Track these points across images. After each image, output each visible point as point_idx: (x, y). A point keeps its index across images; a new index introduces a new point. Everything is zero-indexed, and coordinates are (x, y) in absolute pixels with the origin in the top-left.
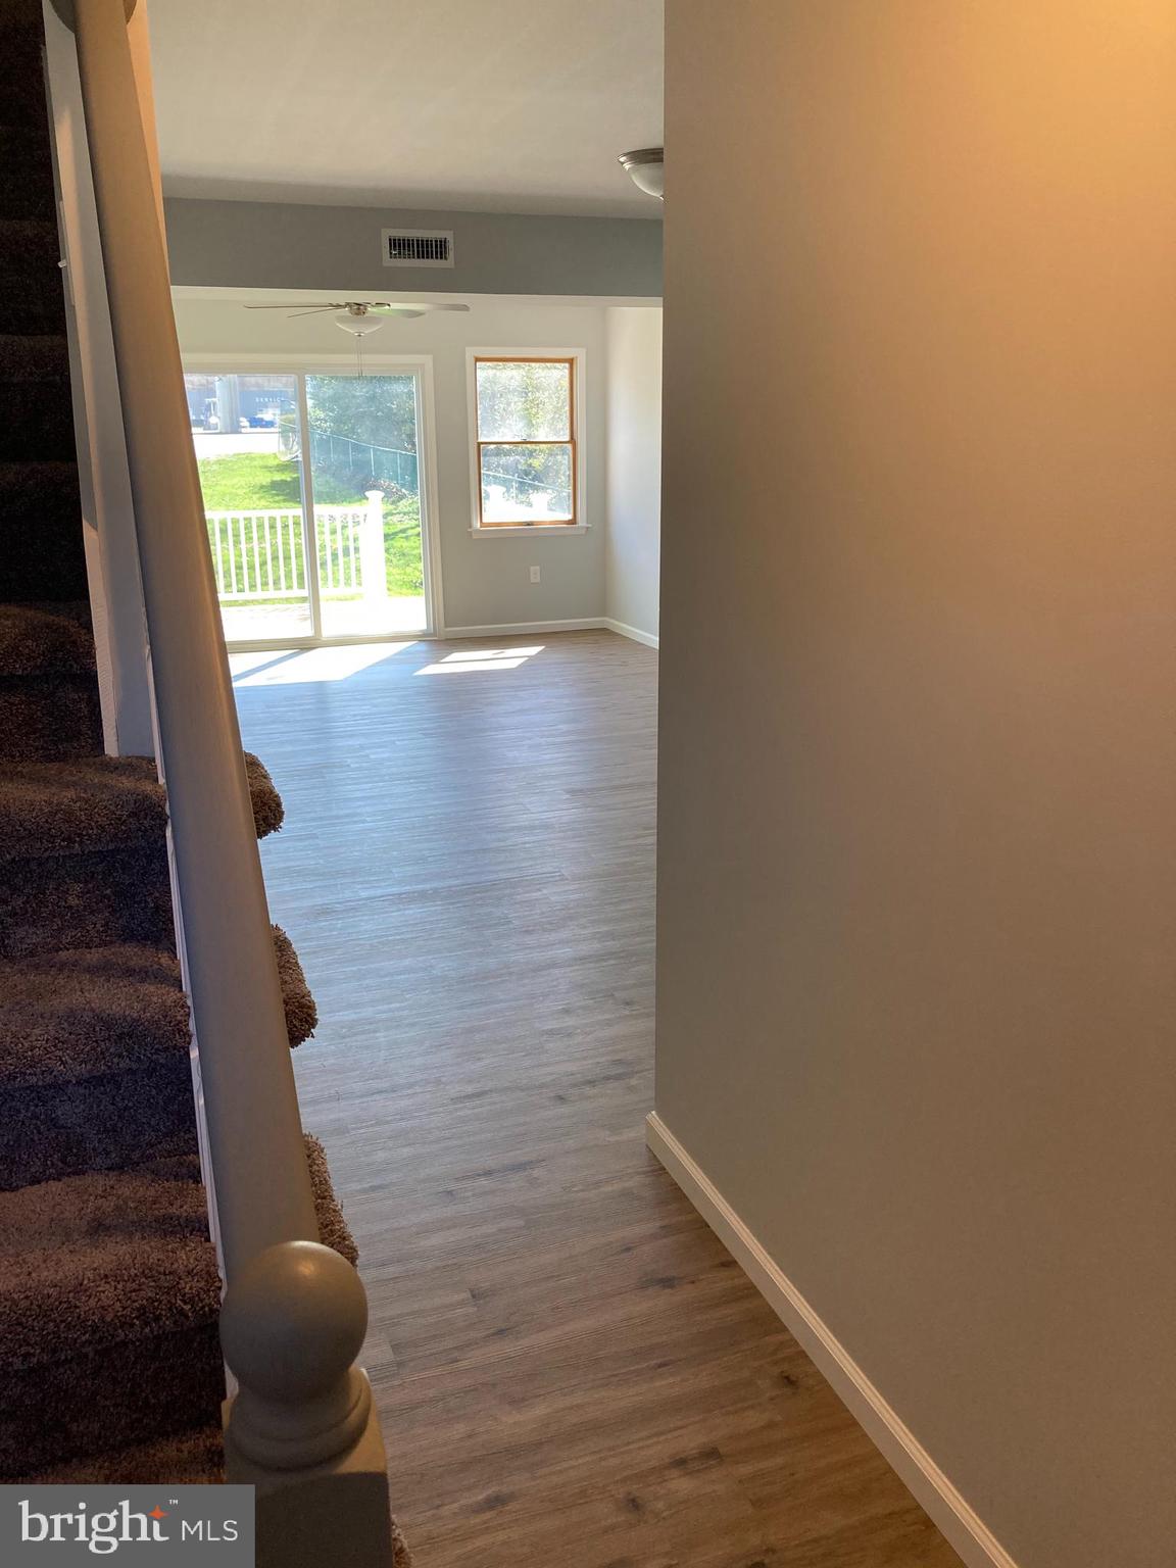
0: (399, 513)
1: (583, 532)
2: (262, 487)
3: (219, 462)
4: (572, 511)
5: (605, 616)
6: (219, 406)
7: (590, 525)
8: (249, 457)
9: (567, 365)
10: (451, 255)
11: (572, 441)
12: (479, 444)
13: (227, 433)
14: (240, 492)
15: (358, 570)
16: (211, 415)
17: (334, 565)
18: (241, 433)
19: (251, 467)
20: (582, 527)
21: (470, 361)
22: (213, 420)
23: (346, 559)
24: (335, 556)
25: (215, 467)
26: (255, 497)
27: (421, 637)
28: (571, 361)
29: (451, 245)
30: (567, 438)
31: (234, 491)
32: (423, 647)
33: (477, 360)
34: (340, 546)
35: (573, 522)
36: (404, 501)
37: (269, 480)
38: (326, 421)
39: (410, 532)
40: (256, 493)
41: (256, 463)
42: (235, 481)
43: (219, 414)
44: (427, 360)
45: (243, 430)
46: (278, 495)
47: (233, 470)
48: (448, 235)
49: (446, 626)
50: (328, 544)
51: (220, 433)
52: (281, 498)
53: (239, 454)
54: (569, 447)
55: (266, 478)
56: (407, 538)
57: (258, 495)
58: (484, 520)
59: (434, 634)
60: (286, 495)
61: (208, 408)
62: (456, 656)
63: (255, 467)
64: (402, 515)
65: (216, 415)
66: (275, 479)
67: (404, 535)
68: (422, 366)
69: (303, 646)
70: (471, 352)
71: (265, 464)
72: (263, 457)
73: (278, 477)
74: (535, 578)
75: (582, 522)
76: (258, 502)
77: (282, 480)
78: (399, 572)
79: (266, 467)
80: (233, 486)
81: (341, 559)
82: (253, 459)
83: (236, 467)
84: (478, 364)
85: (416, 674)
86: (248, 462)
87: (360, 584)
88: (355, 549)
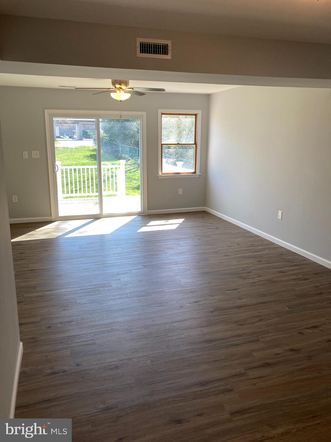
0: (128, 165)
1: (198, 176)
2: (88, 156)
3: (75, 148)
4: (194, 168)
5: (205, 206)
6: (76, 133)
7: (201, 174)
8: (84, 147)
9: (194, 116)
10: (170, 52)
11: (195, 143)
12: (162, 144)
13: (79, 140)
14: (81, 157)
15: (116, 183)
16: (74, 135)
17: (108, 181)
18: (83, 140)
19: (85, 150)
20: (198, 175)
21: (160, 114)
22: (75, 136)
23: (112, 179)
24: (108, 178)
25: (74, 150)
26: (85, 159)
27: (139, 214)
28: (196, 115)
29: (170, 48)
30: (193, 143)
31: (79, 157)
32: (140, 218)
33: (162, 114)
34: (110, 174)
35: (195, 173)
36: (130, 161)
37: (89, 154)
38: (107, 137)
39: (132, 171)
40: (86, 158)
41: (86, 149)
42: (80, 154)
43: (77, 135)
44: (144, 114)
45: (83, 139)
46: (92, 158)
47: (80, 151)
48: (169, 43)
49: (148, 210)
50: (106, 174)
51: (77, 140)
52: (93, 159)
53: (81, 146)
54: (194, 146)
55: (89, 153)
56: (130, 172)
57: (86, 159)
58: (163, 172)
59: (144, 213)
60: (94, 159)
61: (74, 133)
62: (152, 223)
63: (86, 150)
64: (129, 165)
65: (76, 135)
66: (91, 154)
67: (129, 172)
68: (142, 116)
69: (96, 218)
70: (160, 111)
71: (89, 149)
72: (89, 147)
73: (92, 153)
74: (180, 193)
75: (198, 173)
76: (86, 161)
77: (94, 154)
78: (128, 184)
79: (89, 150)
80: (79, 156)
81: (110, 179)
82: (85, 148)
83: (80, 150)
84: (162, 115)
85: (137, 231)
86: (84, 148)
87: (116, 190)
88: (115, 176)
